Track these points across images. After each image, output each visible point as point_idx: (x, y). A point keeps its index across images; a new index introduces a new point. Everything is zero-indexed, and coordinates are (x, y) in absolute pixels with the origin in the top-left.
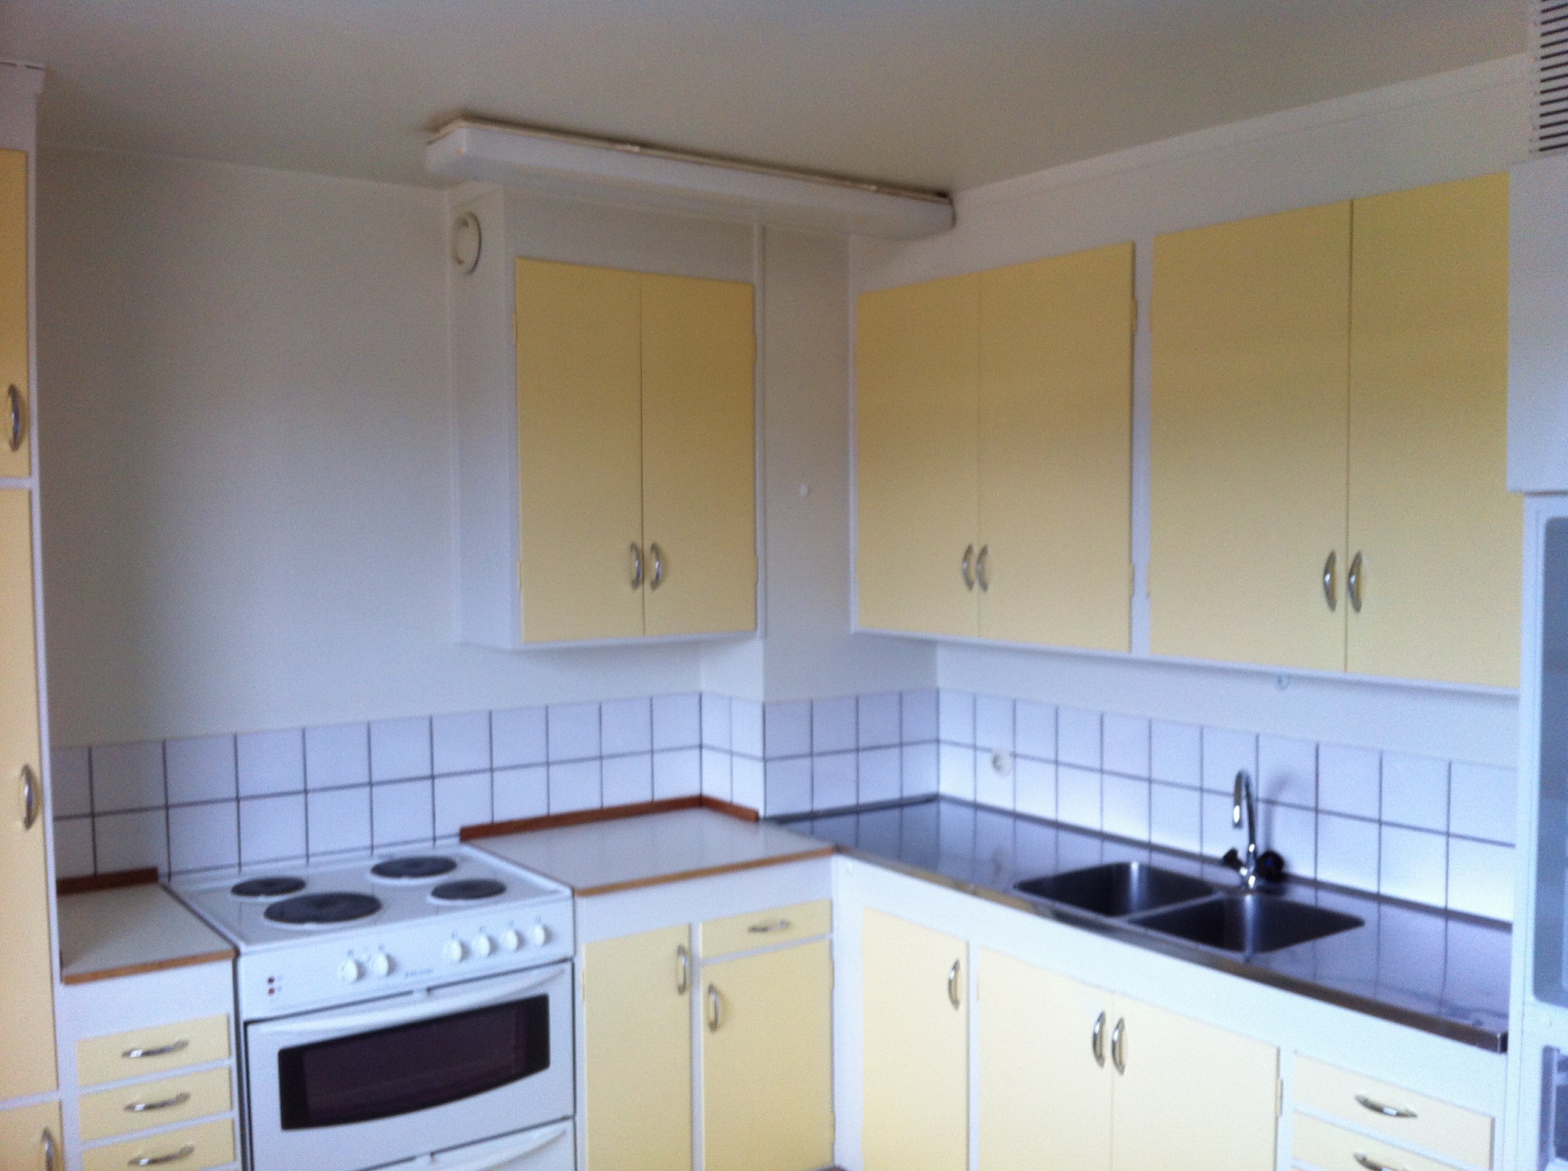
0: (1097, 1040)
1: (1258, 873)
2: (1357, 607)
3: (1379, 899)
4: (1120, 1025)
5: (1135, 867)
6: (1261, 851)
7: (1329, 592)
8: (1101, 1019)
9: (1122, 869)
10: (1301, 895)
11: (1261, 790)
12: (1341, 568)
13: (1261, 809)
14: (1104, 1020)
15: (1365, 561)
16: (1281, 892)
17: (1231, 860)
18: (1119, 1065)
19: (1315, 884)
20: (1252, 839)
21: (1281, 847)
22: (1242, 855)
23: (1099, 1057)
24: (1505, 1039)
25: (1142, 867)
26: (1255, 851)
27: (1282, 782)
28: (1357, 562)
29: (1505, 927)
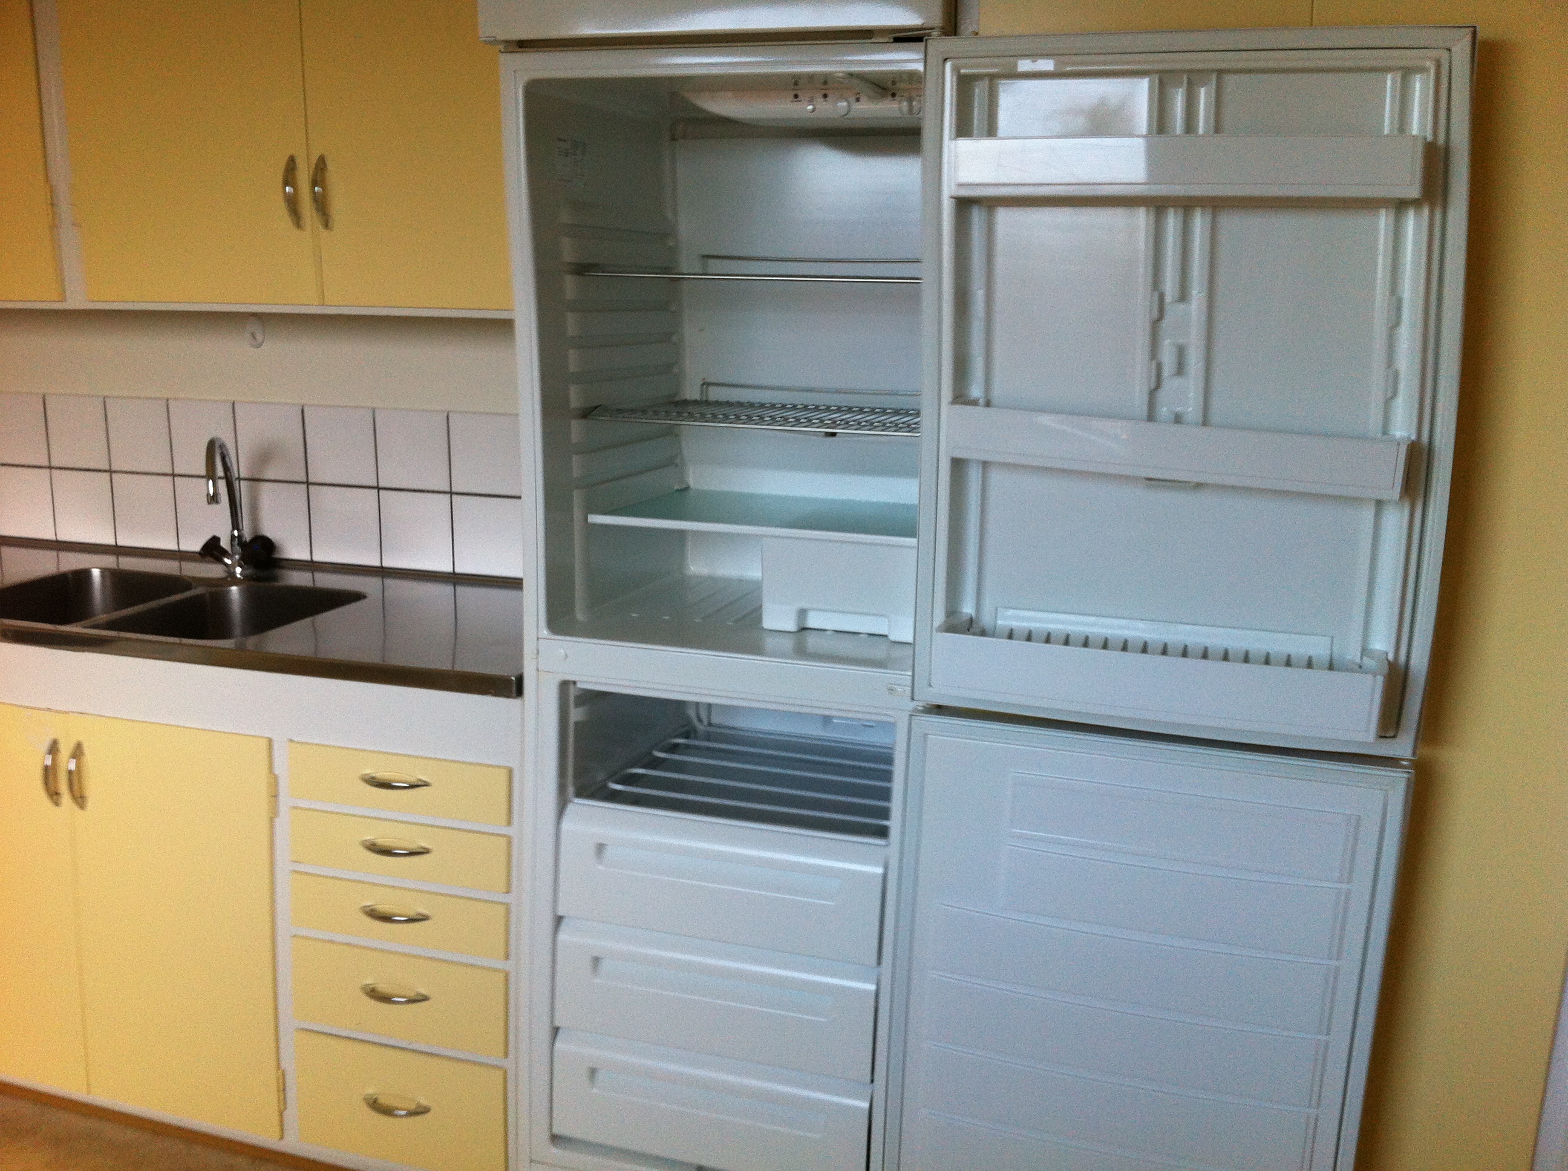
0: (49, 774)
1: (244, 561)
2: (327, 225)
3: (383, 572)
4: (78, 752)
5: (96, 573)
6: (247, 536)
7: (293, 205)
8: (53, 749)
9: (83, 576)
10: (298, 579)
11: (242, 468)
12: (304, 177)
13: (243, 489)
14: (58, 750)
15: (331, 166)
16: (275, 578)
17: (212, 550)
18: (80, 800)
19: (312, 566)
20: (236, 524)
21: (269, 530)
22: (225, 543)
23: (54, 795)
24: (520, 680)
25: (104, 571)
26: (240, 537)
27: (264, 456)
28: (321, 165)
29: (515, 584)
